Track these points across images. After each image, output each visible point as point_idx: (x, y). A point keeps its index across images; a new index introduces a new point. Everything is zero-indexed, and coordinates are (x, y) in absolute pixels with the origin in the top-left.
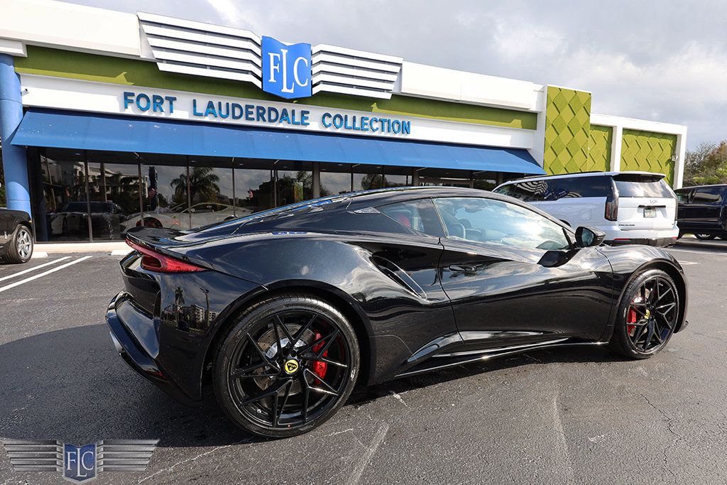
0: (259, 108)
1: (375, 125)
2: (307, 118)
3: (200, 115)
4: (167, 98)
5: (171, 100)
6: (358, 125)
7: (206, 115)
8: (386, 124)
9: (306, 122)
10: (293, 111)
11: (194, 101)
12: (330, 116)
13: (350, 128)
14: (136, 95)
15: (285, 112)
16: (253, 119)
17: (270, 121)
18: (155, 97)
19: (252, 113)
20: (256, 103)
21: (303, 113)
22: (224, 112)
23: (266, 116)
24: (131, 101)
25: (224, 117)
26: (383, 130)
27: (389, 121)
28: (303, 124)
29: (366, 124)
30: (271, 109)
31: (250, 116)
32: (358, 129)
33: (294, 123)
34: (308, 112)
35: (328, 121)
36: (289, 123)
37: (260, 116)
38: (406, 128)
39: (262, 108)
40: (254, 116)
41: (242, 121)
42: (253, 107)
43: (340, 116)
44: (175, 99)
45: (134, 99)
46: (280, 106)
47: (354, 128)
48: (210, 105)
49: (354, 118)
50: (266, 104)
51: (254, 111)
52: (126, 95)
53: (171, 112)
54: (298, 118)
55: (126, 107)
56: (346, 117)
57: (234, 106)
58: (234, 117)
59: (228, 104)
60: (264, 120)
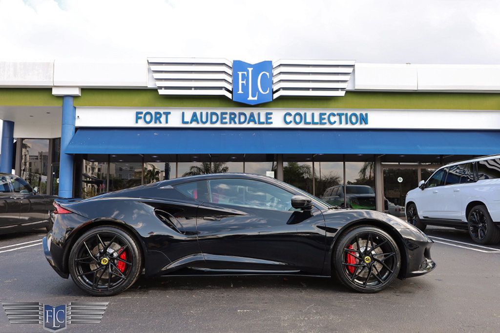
0: (231, 114)
1: (332, 119)
2: (271, 118)
3: (187, 123)
4: (164, 113)
5: (167, 114)
6: (317, 120)
7: (191, 123)
8: (343, 118)
9: (269, 121)
10: (259, 114)
11: (183, 113)
12: (290, 115)
13: (309, 123)
14: (144, 113)
15: (252, 115)
16: (226, 123)
17: (240, 123)
18: (156, 113)
19: (225, 118)
20: (229, 111)
21: (267, 114)
22: (204, 120)
23: (237, 120)
24: (140, 118)
25: (204, 123)
26: (341, 123)
27: (346, 115)
28: (267, 123)
29: (325, 119)
30: (240, 114)
31: (224, 121)
32: (317, 123)
33: (260, 123)
34: (271, 114)
35: (289, 119)
36: (255, 123)
37: (232, 120)
38: (364, 119)
39: (234, 114)
40: (227, 120)
41: (218, 125)
42: (226, 113)
43: (299, 114)
44: (170, 113)
45: (142, 116)
46: (248, 112)
47: (314, 123)
48: (195, 115)
49: (313, 115)
50: (237, 111)
51: (228, 116)
52: (138, 113)
53: (167, 122)
54: (263, 119)
55: (137, 122)
56: (305, 114)
57: (212, 114)
58: (212, 123)
59: (207, 113)
60: (235, 123)
